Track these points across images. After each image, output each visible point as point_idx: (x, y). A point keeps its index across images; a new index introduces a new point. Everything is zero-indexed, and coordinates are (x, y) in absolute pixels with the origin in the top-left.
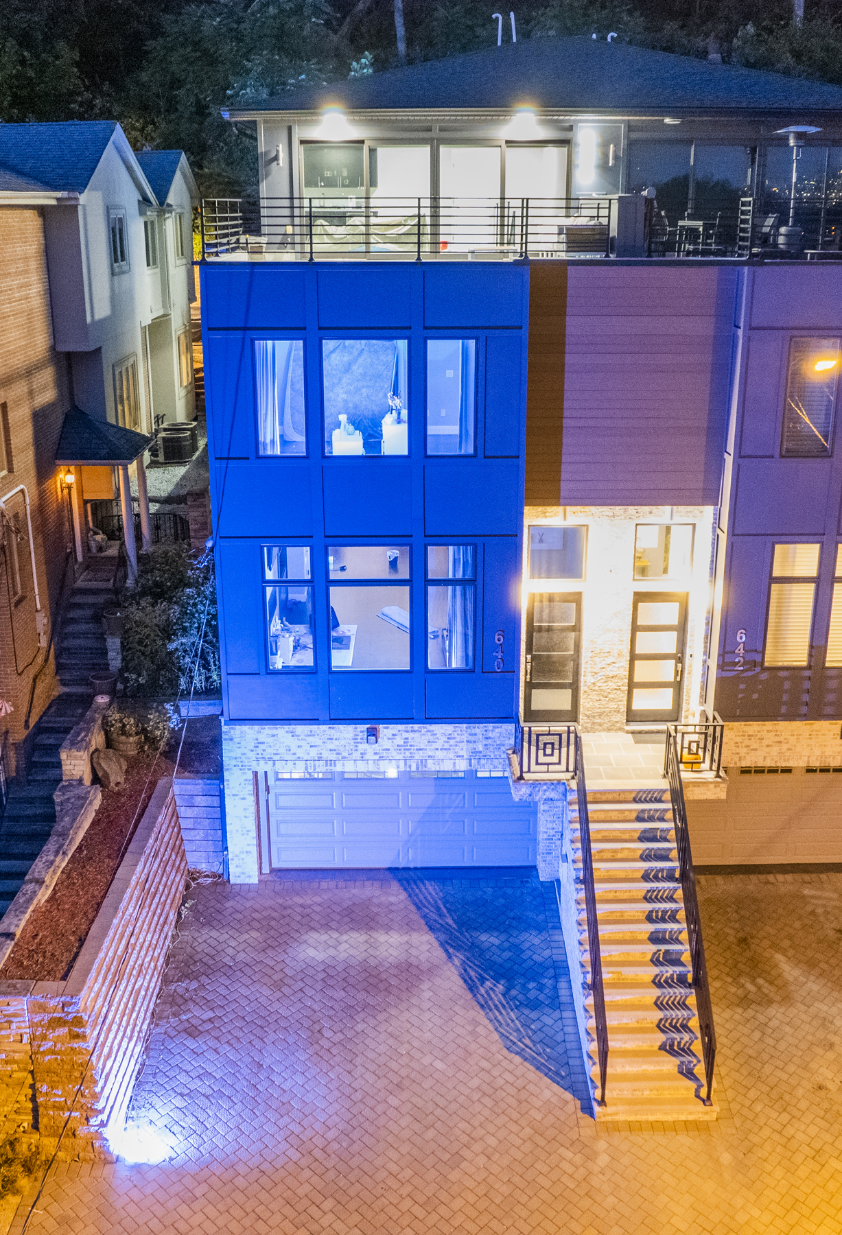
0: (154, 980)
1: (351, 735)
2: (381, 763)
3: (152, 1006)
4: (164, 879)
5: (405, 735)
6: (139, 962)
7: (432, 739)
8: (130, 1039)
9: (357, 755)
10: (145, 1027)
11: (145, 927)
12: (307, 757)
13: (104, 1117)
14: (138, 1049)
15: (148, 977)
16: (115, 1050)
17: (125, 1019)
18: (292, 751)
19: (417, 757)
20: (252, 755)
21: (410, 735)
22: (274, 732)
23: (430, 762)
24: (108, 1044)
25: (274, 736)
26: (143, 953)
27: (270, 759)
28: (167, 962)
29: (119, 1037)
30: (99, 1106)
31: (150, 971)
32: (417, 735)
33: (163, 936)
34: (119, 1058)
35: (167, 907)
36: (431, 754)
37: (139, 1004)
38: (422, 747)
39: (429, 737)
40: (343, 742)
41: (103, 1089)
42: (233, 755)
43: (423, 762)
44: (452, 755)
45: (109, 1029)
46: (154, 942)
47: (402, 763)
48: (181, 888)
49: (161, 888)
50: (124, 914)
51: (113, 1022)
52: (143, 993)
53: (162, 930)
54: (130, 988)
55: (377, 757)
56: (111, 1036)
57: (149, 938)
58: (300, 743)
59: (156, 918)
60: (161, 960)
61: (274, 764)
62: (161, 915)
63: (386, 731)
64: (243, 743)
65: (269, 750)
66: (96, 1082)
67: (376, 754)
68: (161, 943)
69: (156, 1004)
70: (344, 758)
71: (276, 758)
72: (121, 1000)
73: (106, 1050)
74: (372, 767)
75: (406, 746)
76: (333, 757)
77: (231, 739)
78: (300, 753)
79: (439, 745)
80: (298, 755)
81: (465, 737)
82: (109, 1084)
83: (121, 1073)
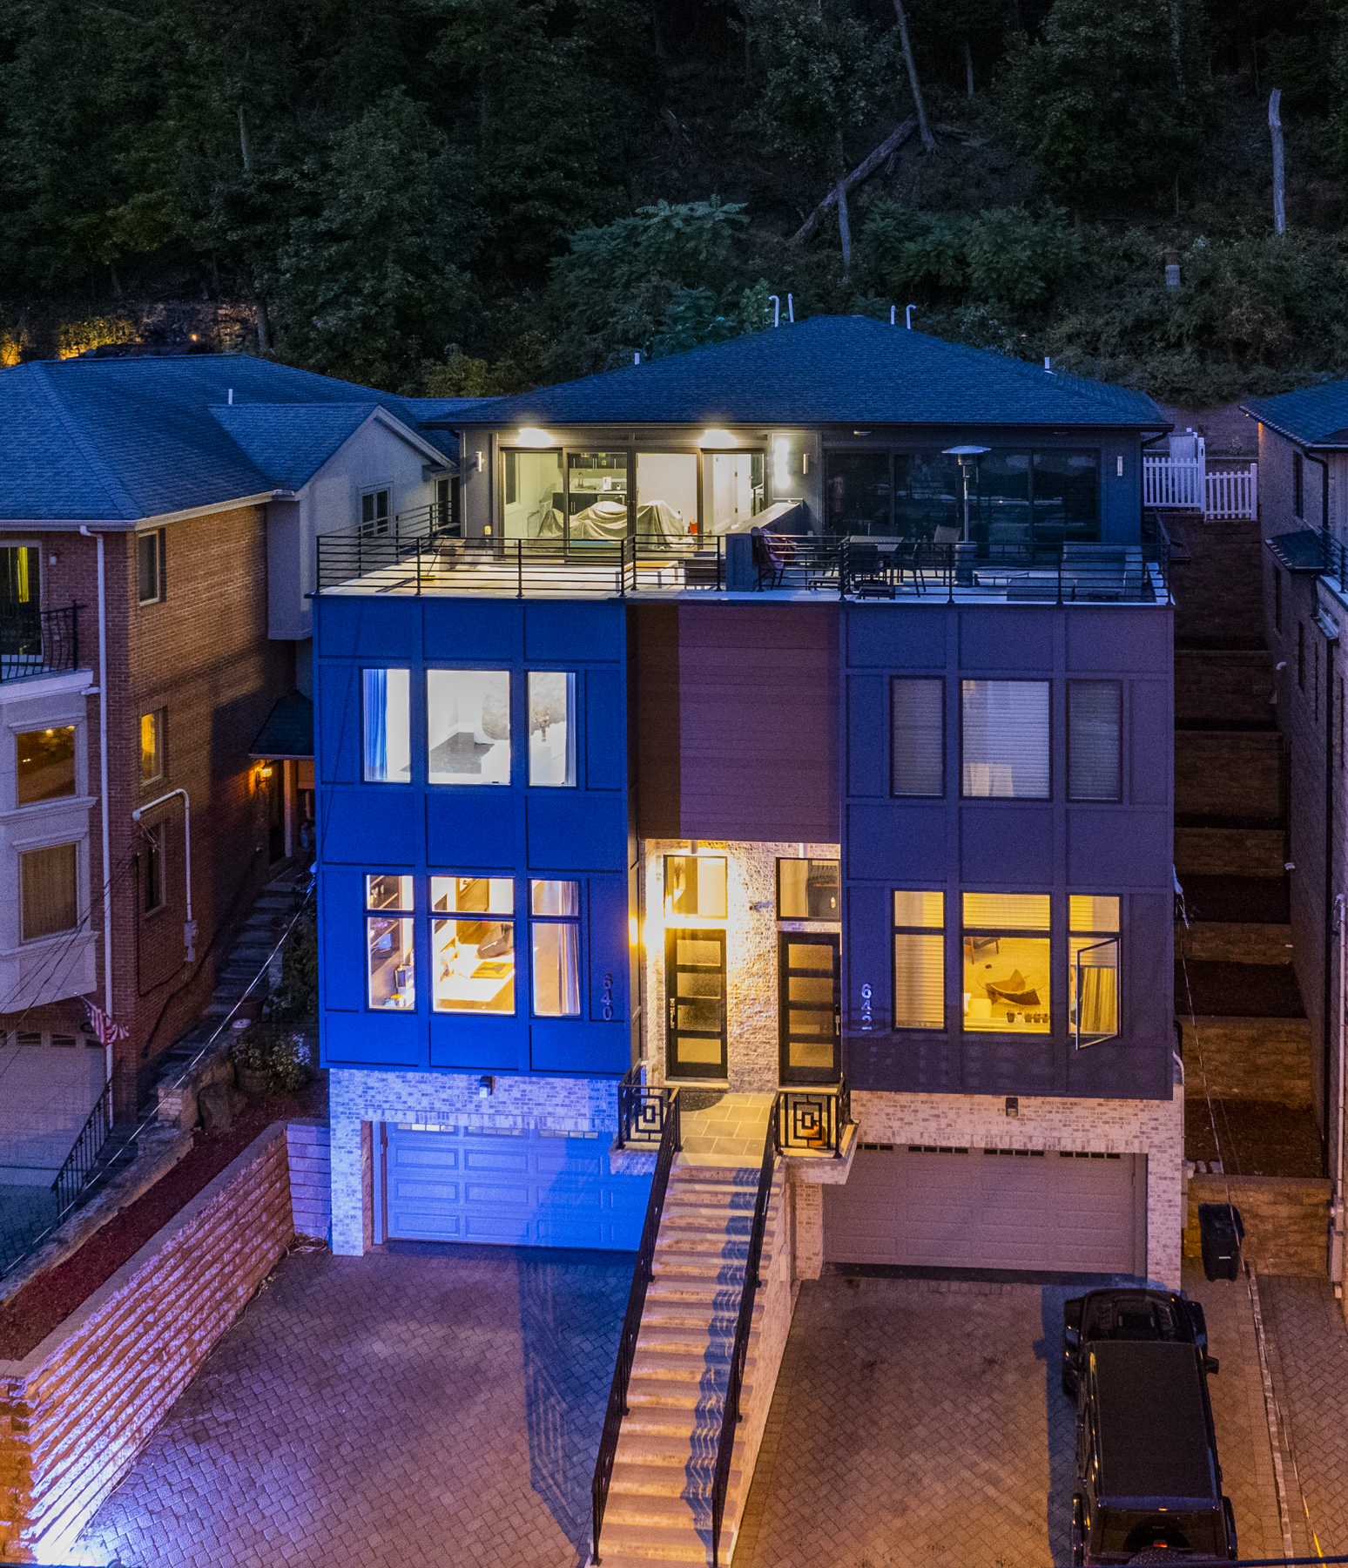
0: (183, 1369)
1: (465, 1084)
2: (498, 1118)
3: (171, 1401)
4: (237, 1245)
5: (523, 1087)
6: (160, 1343)
7: (551, 1092)
8: (114, 1439)
9: (471, 1107)
10: (149, 1426)
11: (182, 1302)
12: (418, 1107)
13: (38, 1529)
14: (126, 1454)
15: (170, 1365)
16: (78, 1451)
17: (111, 1412)
18: (403, 1099)
19: (535, 1113)
20: (360, 1101)
21: (528, 1087)
22: (384, 1076)
23: (550, 1120)
24: (67, 1441)
25: (383, 1080)
26: (166, 1336)
27: (379, 1107)
28: (214, 1349)
29: (91, 1435)
30: (33, 1514)
31: (177, 1358)
32: (535, 1087)
33: (216, 1315)
34: (84, 1461)
36: (550, 1109)
37: (143, 1397)
38: (541, 1101)
39: (548, 1090)
40: (456, 1092)
41: (43, 1494)
42: (340, 1100)
43: (541, 1120)
44: (573, 1113)
45: (76, 1422)
46: (197, 1321)
47: (519, 1119)
49: (227, 1257)
50: (140, 1285)
51: (85, 1414)
52: (156, 1382)
54: (130, 1377)
55: (492, 1111)
56: (77, 1431)
57: (186, 1316)
58: (411, 1090)
60: (206, 1345)
61: (383, 1114)
63: (502, 1082)
64: (352, 1087)
65: (379, 1097)
66: (33, 1485)
67: (491, 1107)
68: (209, 1325)
69: (177, 1400)
70: (458, 1110)
71: (386, 1106)
72: (106, 1390)
73: (61, 1448)
74: (487, 1122)
75: (522, 1100)
76: (445, 1108)
77: (339, 1082)
78: (411, 1102)
79: (558, 1100)
80: (409, 1104)
81: (587, 1092)
82: (56, 1491)
83: (81, 1483)
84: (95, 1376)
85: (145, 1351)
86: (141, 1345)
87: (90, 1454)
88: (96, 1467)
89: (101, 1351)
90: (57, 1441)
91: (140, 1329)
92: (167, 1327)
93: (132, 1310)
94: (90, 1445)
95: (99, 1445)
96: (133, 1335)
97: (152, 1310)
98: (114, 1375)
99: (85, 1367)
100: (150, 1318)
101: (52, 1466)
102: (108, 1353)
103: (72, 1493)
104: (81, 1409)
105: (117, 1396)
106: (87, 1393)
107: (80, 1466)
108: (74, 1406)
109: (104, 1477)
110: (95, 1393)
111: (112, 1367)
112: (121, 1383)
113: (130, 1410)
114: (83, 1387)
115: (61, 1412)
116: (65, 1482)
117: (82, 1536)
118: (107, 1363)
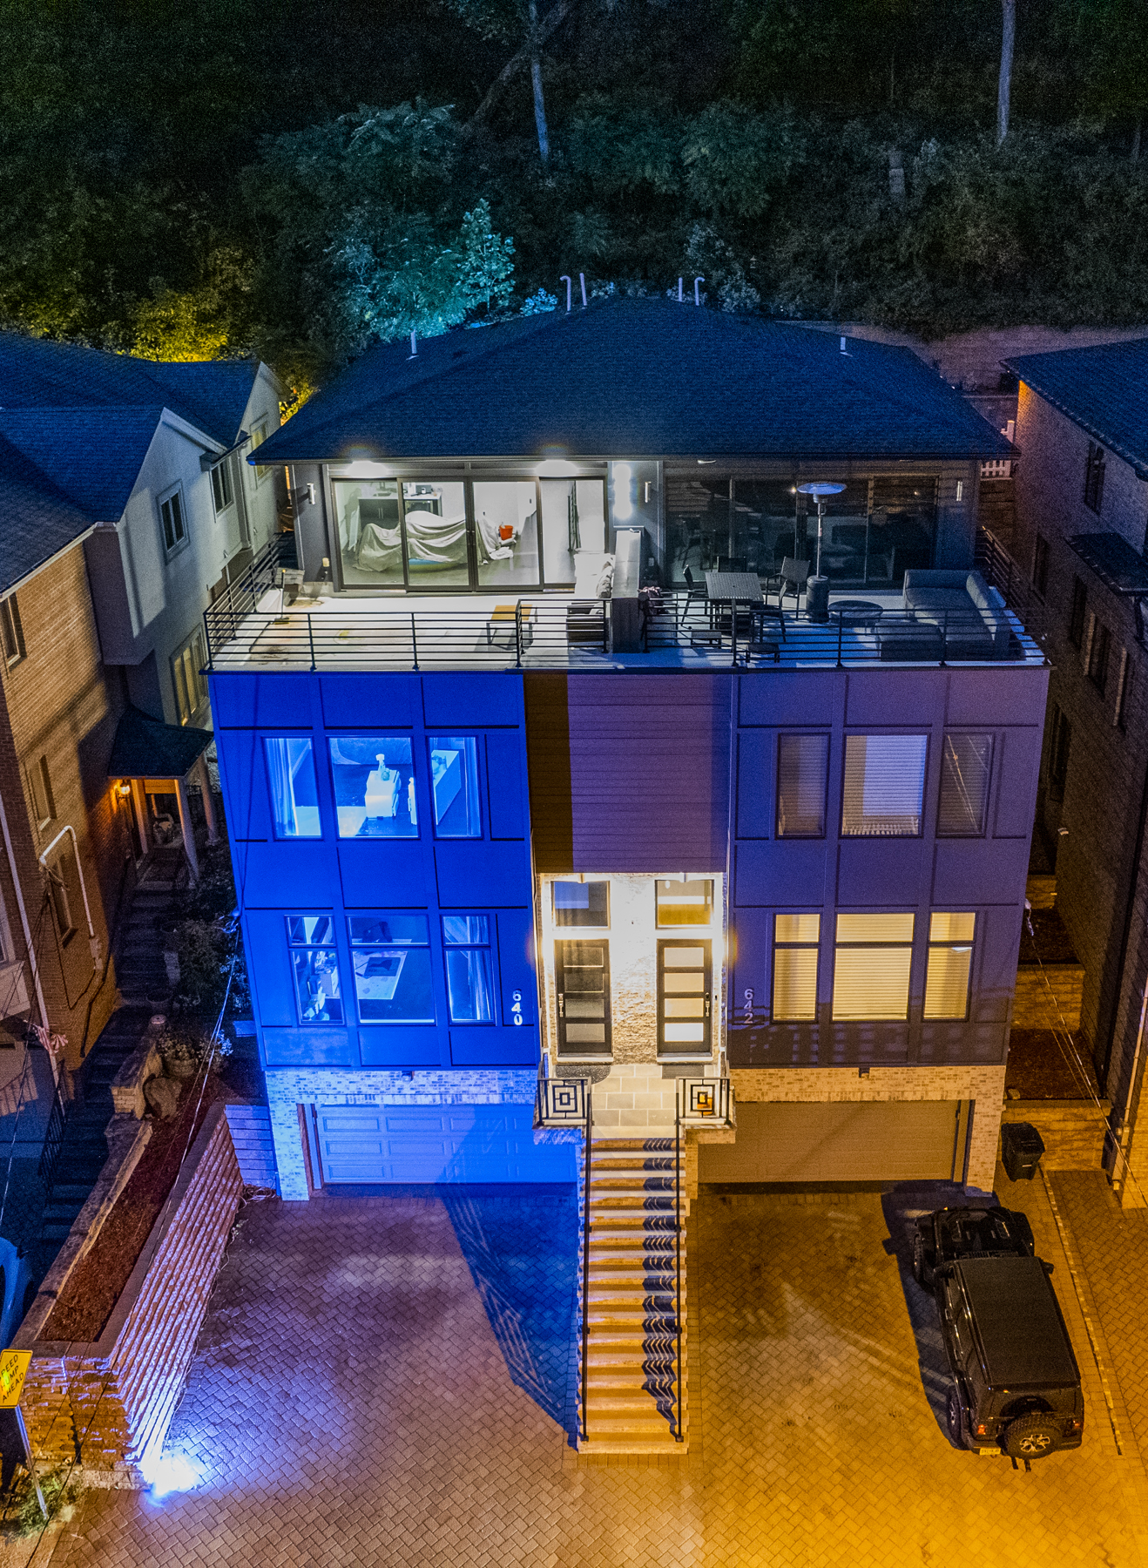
0: (197, 1310)
3: (195, 1335)
4: (212, 1208)
6: (181, 1298)
8: (168, 1375)
10: (186, 1357)
11: (187, 1264)
13: (138, 1453)
14: (177, 1381)
15: (190, 1310)
16: (149, 1392)
24: (142, 1388)
26: (183, 1291)
28: (213, 1288)
29: (155, 1378)
30: (133, 1445)
31: (193, 1304)
33: (209, 1264)
34: (155, 1396)
35: (215, 1234)
37: (179, 1339)
41: (136, 1429)
45: (144, 1373)
46: (198, 1273)
48: (233, 1208)
49: (207, 1220)
50: (160, 1263)
51: (148, 1365)
52: (184, 1326)
53: (208, 1260)
54: (168, 1328)
56: (146, 1379)
57: (192, 1272)
59: (201, 1250)
60: (207, 1287)
62: (207, 1245)
66: (129, 1426)
68: (206, 1273)
69: (200, 1333)
72: (157, 1343)
73: (140, 1393)
82: (143, 1423)
83: (157, 1409)
84: (148, 1337)
85: (173, 1306)
86: (170, 1304)
87: (157, 1391)
88: (162, 1397)
89: (147, 1318)
90: (136, 1390)
91: (167, 1293)
92: (183, 1285)
93: (159, 1283)
94: (156, 1384)
95: (161, 1382)
96: (164, 1299)
97: (171, 1276)
98: (158, 1332)
99: (141, 1333)
100: (171, 1283)
101: (137, 1409)
102: (152, 1318)
103: (152, 1421)
104: (145, 1363)
105: (164, 1344)
106: (146, 1351)
107: (153, 1401)
108: (140, 1363)
109: (167, 1404)
110: (150, 1349)
111: (157, 1327)
112: (164, 1336)
113: (173, 1351)
114: (143, 1347)
115: (134, 1370)
116: (147, 1415)
117: (165, 1447)
118: (153, 1325)
